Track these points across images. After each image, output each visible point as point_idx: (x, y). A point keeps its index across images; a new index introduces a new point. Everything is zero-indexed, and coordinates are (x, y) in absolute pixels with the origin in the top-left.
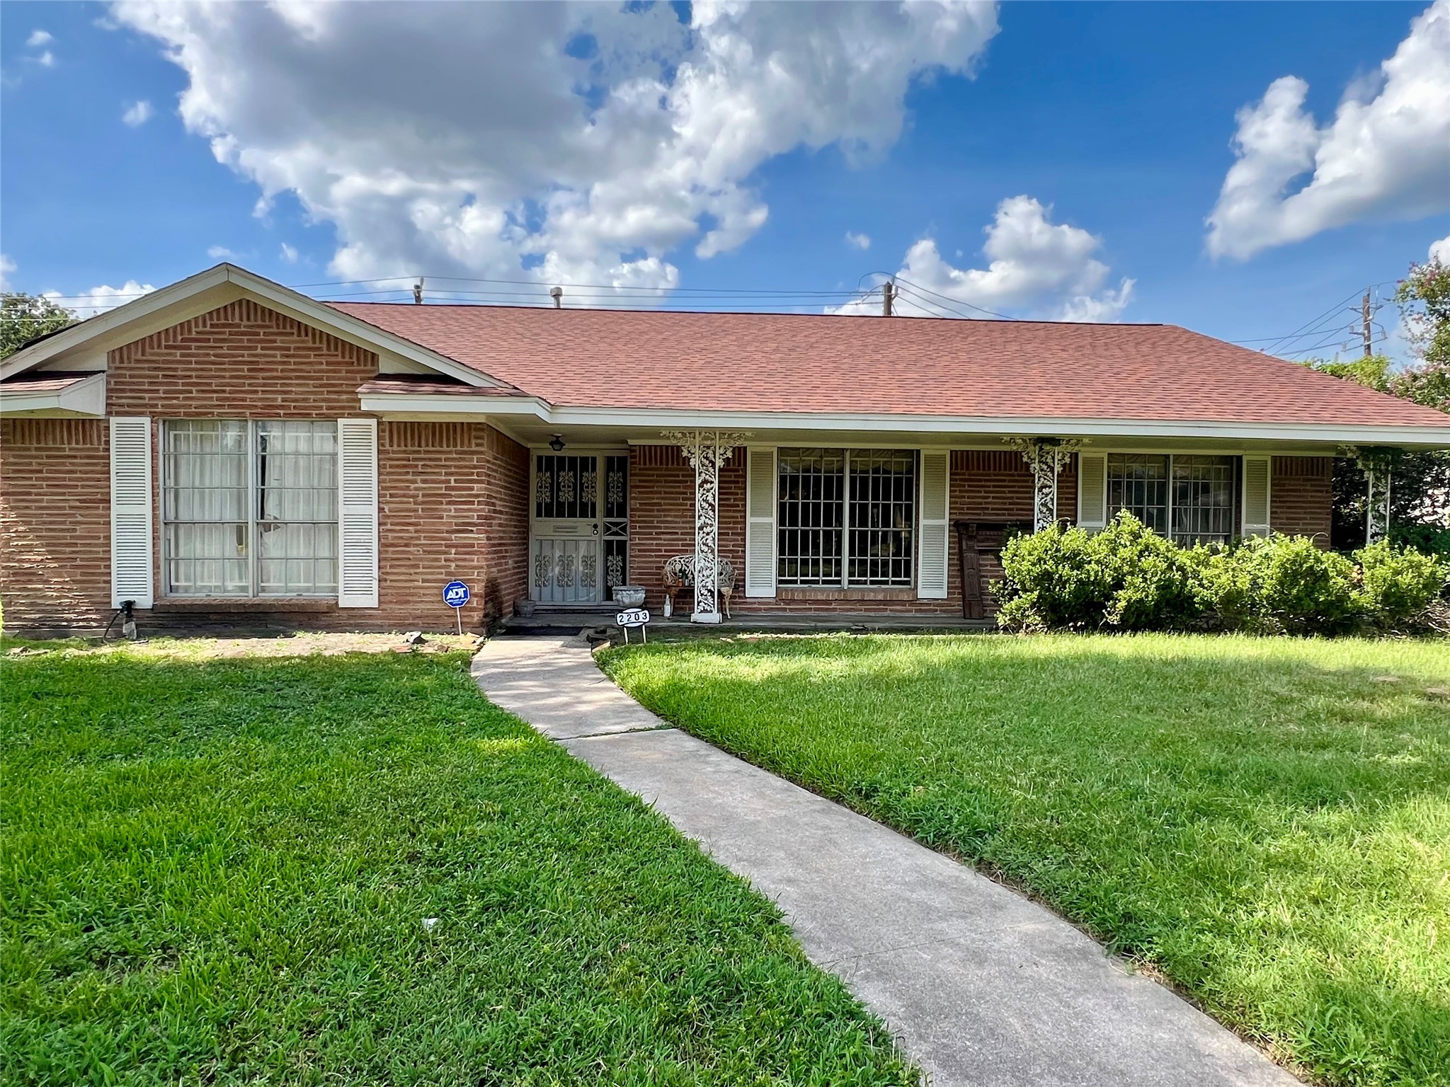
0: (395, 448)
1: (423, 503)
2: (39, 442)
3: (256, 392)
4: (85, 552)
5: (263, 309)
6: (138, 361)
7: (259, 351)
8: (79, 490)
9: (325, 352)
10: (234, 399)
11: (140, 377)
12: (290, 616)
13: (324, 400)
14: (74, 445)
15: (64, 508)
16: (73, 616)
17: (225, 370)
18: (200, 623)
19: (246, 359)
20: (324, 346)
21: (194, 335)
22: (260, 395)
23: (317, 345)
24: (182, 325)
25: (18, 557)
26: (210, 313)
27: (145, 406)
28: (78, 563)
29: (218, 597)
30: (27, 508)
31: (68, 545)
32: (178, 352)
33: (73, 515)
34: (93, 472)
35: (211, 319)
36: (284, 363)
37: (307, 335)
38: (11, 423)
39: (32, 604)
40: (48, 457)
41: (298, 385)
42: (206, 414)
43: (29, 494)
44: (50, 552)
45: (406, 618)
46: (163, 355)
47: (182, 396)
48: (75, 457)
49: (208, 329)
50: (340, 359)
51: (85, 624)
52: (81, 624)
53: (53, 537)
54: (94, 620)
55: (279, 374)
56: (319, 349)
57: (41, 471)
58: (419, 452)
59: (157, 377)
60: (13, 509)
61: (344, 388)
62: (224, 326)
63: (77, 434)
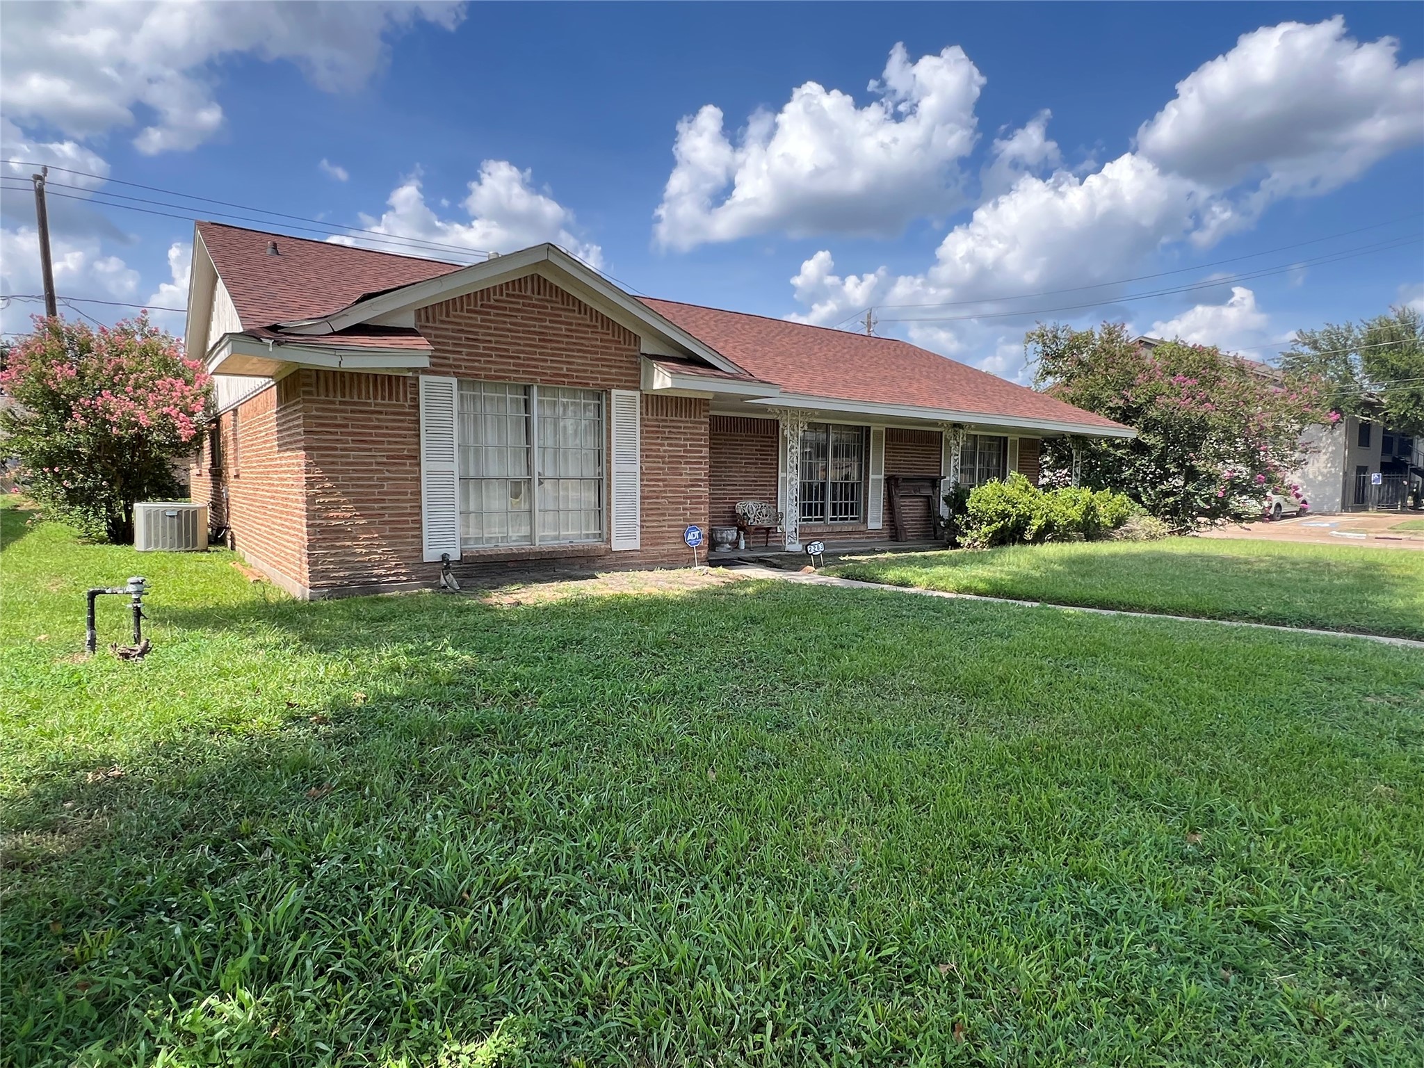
0: (650, 416)
1: (670, 462)
2: (343, 395)
3: (546, 361)
4: (393, 508)
5: (551, 285)
6: (442, 322)
7: (547, 323)
8: (386, 446)
9: (599, 330)
10: (528, 366)
11: (445, 337)
12: (573, 560)
13: (600, 372)
14: (379, 401)
15: (371, 464)
16: (382, 572)
17: (520, 338)
18: (500, 571)
19: (537, 329)
20: (599, 324)
21: (492, 302)
22: (549, 364)
23: (594, 323)
24: (482, 291)
25: (325, 515)
26: (507, 283)
27: (450, 366)
28: (386, 518)
29: (503, 548)
30: (332, 463)
31: (375, 501)
32: (479, 317)
33: (381, 471)
34: (399, 428)
35: (507, 288)
36: (568, 336)
37: (585, 314)
38: (314, 374)
39: (341, 562)
40: (352, 412)
41: (581, 357)
42: (504, 378)
43: (336, 449)
44: (358, 509)
45: (656, 557)
46: (465, 318)
47: (482, 359)
48: (381, 413)
49: (504, 297)
50: (610, 337)
51: (394, 578)
52: (391, 578)
53: (361, 493)
54: (403, 574)
55: (564, 346)
56: (595, 327)
57: (346, 426)
58: (666, 421)
59: (460, 339)
60: (317, 464)
61: (613, 363)
62: (519, 297)
63: (383, 390)
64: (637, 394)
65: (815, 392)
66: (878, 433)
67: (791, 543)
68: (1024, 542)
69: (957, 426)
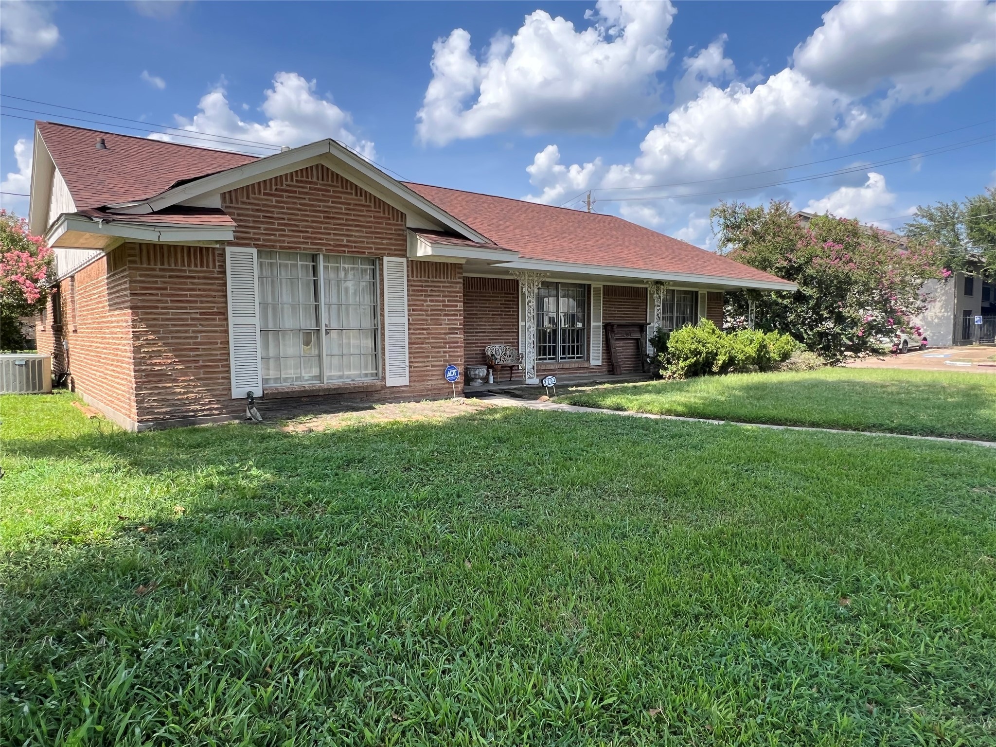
0: (415, 278)
1: (432, 315)
2: (162, 264)
3: (330, 234)
4: (206, 355)
5: (333, 172)
6: (244, 203)
7: (330, 204)
8: (199, 305)
9: (373, 209)
10: (315, 238)
11: (247, 215)
12: (352, 395)
13: (373, 243)
14: (193, 268)
15: (187, 319)
16: (198, 407)
17: (308, 216)
18: (295, 405)
19: (321, 209)
20: (372, 204)
21: (284, 187)
22: (332, 237)
23: (368, 203)
24: (276, 178)
25: (149, 362)
26: (296, 172)
27: (251, 239)
28: (201, 364)
29: (298, 386)
30: (154, 319)
31: (192, 350)
32: (274, 199)
33: (195, 325)
34: (210, 290)
35: (297, 176)
36: (347, 214)
37: (361, 196)
38: (138, 246)
39: (164, 400)
40: (170, 277)
41: (357, 231)
42: (296, 248)
43: (157, 308)
44: (176, 356)
45: (422, 391)
46: (262, 200)
47: (277, 233)
48: (194, 277)
49: (294, 183)
50: (382, 215)
51: (208, 412)
52: (205, 413)
53: (179, 344)
54: (216, 409)
55: (344, 222)
56: (369, 206)
57: (166, 289)
58: (428, 281)
59: (259, 217)
60: (142, 320)
61: (384, 236)
62: (306, 182)
63: (195, 258)
64: (404, 260)
65: (547, 257)
66: (597, 290)
67: (530, 378)
68: (712, 373)
69: (659, 283)
